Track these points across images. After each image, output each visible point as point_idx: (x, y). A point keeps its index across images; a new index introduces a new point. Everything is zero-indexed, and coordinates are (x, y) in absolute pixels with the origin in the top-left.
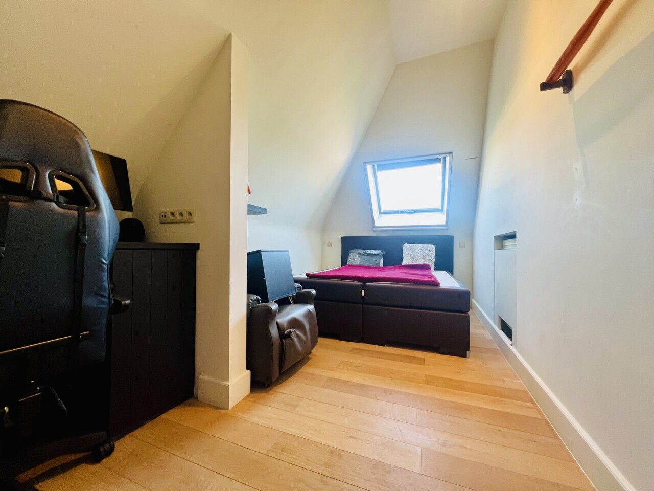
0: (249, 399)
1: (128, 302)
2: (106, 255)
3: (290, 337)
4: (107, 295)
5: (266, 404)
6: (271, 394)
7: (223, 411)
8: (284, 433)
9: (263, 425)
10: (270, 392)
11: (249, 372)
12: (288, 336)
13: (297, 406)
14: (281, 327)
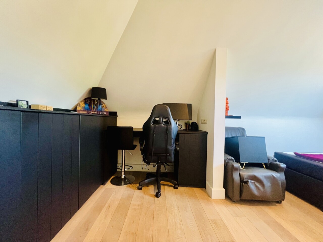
0: (222, 201)
1: (179, 149)
2: (173, 137)
3: (247, 184)
4: (173, 146)
5: (227, 207)
6: (232, 205)
7: (209, 198)
8: (222, 220)
9: (217, 211)
10: (233, 204)
11: (224, 190)
12: (246, 182)
13: (238, 217)
14: (242, 177)
